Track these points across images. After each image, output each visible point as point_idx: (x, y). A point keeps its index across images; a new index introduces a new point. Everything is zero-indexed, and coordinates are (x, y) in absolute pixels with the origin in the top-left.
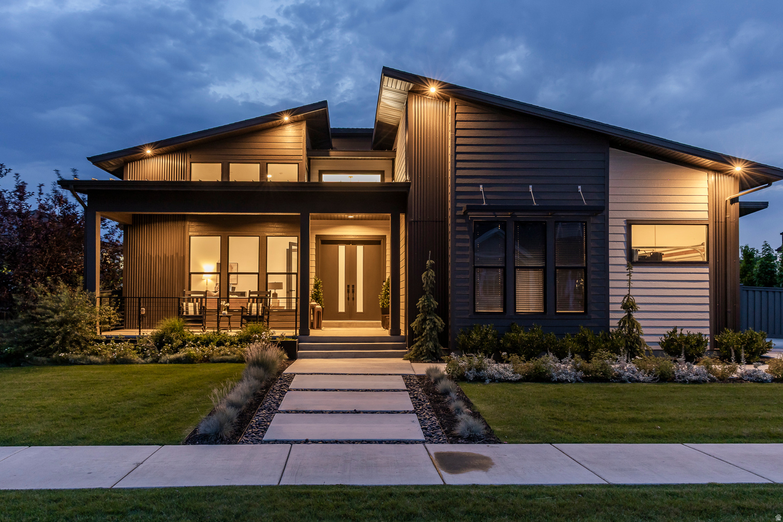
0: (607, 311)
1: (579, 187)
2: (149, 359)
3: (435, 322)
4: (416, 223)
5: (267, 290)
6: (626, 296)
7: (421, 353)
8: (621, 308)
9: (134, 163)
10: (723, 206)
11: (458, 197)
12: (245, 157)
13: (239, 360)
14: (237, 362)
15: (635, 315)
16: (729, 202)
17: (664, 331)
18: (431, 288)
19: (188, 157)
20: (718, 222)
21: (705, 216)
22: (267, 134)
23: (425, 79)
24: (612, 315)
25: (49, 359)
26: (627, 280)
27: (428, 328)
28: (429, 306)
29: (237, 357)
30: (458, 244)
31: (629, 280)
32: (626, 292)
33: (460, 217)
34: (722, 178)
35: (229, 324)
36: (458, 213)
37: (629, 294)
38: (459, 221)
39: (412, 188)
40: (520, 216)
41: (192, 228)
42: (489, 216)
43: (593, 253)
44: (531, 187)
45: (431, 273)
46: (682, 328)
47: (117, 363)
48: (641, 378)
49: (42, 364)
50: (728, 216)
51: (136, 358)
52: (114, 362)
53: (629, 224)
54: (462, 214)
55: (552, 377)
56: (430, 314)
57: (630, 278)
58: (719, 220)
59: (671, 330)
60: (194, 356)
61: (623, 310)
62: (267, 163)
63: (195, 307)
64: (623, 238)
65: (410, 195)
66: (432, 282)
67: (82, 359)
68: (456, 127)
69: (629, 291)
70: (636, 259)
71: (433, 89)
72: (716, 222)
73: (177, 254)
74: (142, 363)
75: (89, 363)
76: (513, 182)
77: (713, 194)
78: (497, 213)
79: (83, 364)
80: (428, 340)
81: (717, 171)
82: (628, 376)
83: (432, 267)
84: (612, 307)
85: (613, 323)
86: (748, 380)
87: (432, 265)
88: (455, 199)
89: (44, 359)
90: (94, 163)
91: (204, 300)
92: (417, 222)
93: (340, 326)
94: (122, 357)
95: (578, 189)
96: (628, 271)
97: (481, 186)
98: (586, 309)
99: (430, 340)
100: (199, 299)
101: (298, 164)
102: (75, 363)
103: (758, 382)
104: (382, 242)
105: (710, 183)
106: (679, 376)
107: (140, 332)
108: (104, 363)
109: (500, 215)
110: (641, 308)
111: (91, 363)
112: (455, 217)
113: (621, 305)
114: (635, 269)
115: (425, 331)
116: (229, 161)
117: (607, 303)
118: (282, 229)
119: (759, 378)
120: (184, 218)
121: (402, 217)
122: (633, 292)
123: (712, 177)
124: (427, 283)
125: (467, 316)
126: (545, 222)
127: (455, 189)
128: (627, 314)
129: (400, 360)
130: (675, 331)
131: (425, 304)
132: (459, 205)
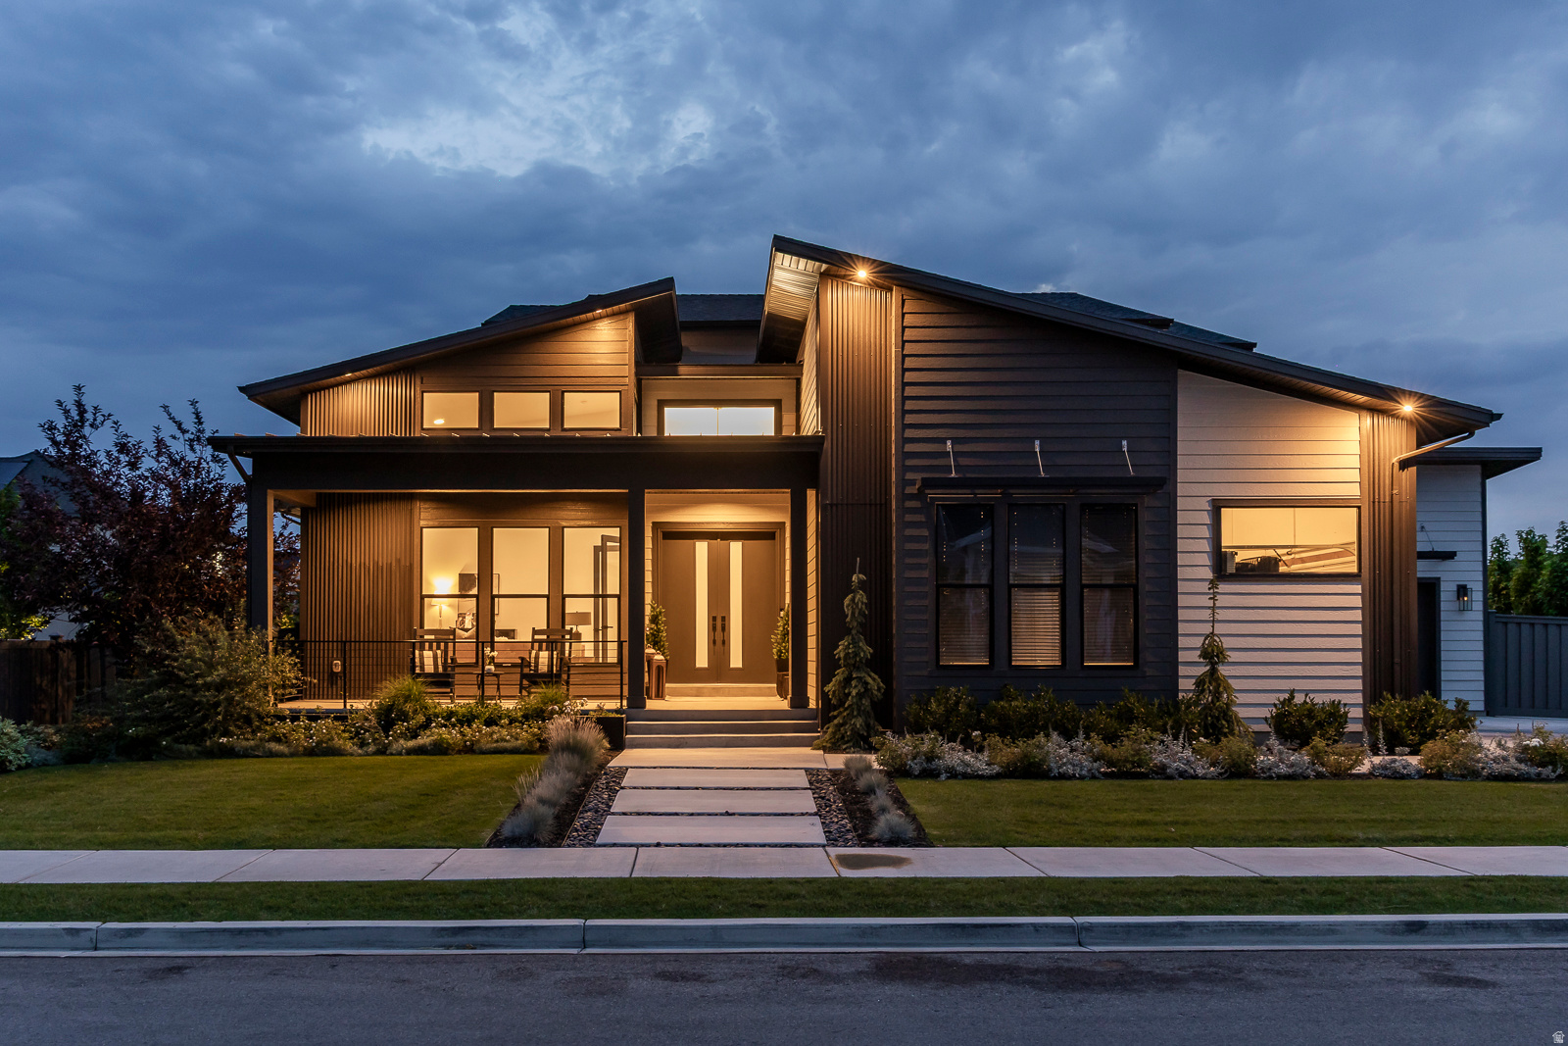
0: (1174, 664)
1: (1125, 443)
2: (371, 749)
3: (867, 683)
4: (834, 508)
5: (563, 627)
6: (1207, 637)
7: (843, 737)
8: (1200, 656)
9: (318, 394)
10: (1387, 473)
11: (909, 462)
12: (525, 381)
13: (527, 749)
14: (523, 753)
15: (1224, 670)
16: (1397, 465)
17: (1272, 698)
18: (861, 624)
19: (418, 382)
20: (1379, 502)
21: (1354, 491)
22: (562, 338)
23: (850, 255)
24: (1182, 670)
25: (199, 749)
26: (1209, 608)
27: (854, 693)
28: (856, 654)
29: (523, 745)
30: (908, 546)
31: (1213, 608)
32: (1207, 629)
33: (912, 497)
34: (1383, 422)
35: (498, 689)
36: (909, 490)
37: (1212, 633)
38: (909, 504)
39: (827, 445)
40: (1018, 494)
41: (424, 514)
42: (963, 495)
43: (1149, 559)
44: (1037, 443)
45: (861, 596)
46: (1307, 693)
47: (317, 755)
48: (1200, 772)
49: (189, 756)
50: (1395, 492)
51: (349, 746)
52: (311, 752)
53: (1217, 506)
54: (916, 492)
55: (1050, 770)
56: (858, 669)
57: (1214, 604)
58: (1379, 498)
59: (1287, 696)
60: (448, 743)
61: (1202, 660)
62: (563, 392)
63: (435, 658)
64: (1206, 532)
65: (823, 455)
66: (861, 613)
67: (257, 747)
68: (905, 339)
69: (1213, 627)
70: (1231, 569)
71: (862, 273)
72: (1374, 502)
73: (398, 561)
74: (360, 755)
75: (268, 754)
76: (1006, 435)
77: (1369, 453)
78: (977, 491)
79: (258, 756)
80: (855, 713)
81: (1373, 410)
82: (1177, 769)
83: (862, 585)
84: (1182, 656)
85: (1186, 685)
86: (1380, 775)
87: (860, 581)
88: (903, 465)
89: (191, 747)
90: (250, 397)
91: (451, 645)
92: (837, 505)
93: (699, 693)
94: (324, 745)
95: (1121, 447)
96: (1212, 591)
97: (949, 443)
98: (1136, 660)
99: (859, 714)
100: (442, 644)
101: (620, 392)
102: (246, 754)
103: (1395, 778)
104: (777, 535)
105: (1364, 432)
106: (1262, 768)
107: (345, 702)
108: (292, 755)
109: (983, 495)
110: (1234, 656)
111: (272, 754)
112: (904, 497)
113: (1199, 653)
114: (1223, 587)
115: (850, 698)
116: (493, 388)
117: (1175, 649)
118: (591, 514)
119: (1398, 773)
120: (412, 497)
121: (811, 494)
122: (1219, 629)
123: (1367, 421)
124: (853, 613)
125: (925, 673)
126: (1064, 504)
127: (903, 447)
128: (1208, 668)
129: (807, 750)
130: (1292, 697)
131: (850, 651)
132: (909, 476)
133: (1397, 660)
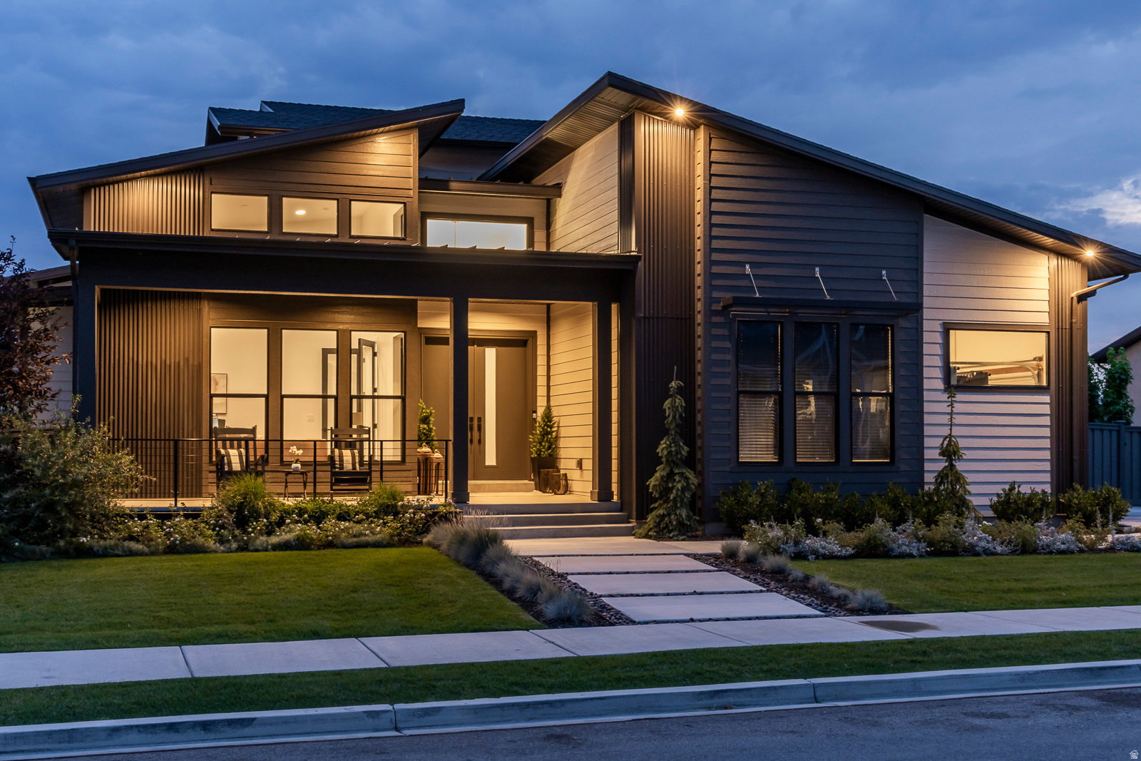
0: (921, 460)
1: (884, 272)
2: (234, 545)
3: (687, 478)
4: (647, 320)
5: (351, 426)
6: (946, 437)
7: (667, 526)
8: (940, 454)
9: (102, 189)
10: (1067, 305)
11: (714, 282)
12: (313, 188)
13: (388, 543)
14: (385, 546)
15: (960, 466)
16: (1075, 299)
17: (998, 489)
18: (677, 425)
19: (207, 182)
20: (1062, 329)
21: (1044, 319)
22: (350, 148)
23: (668, 94)
24: (927, 466)
25: (51, 549)
26: (948, 413)
27: (679, 486)
28: (678, 452)
29: (384, 539)
30: (714, 357)
31: (951, 414)
32: (946, 431)
33: (717, 313)
34: (1066, 263)
35: (306, 487)
36: (715, 307)
37: (950, 435)
38: (715, 319)
39: (641, 264)
40: (805, 314)
42: (759, 313)
44: (817, 269)
45: (679, 401)
47: (179, 553)
48: (999, 549)
49: (42, 557)
50: (1074, 321)
51: (211, 543)
52: (172, 550)
53: (947, 328)
54: (720, 309)
55: (892, 550)
56: (677, 466)
57: (952, 411)
58: (1062, 326)
59: (1007, 487)
60: (312, 539)
61: (941, 458)
62: (351, 200)
63: (240, 455)
64: (940, 350)
65: (638, 271)
66: (681, 415)
68: (712, 172)
69: (951, 429)
70: (954, 382)
71: (680, 112)
72: (1058, 329)
73: (187, 360)
74: (223, 552)
75: (128, 553)
76: (793, 262)
77: (1055, 287)
78: (770, 310)
80: (679, 505)
81: (1060, 254)
82: (983, 547)
83: (680, 391)
84: (928, 454)
85: (929, 478)
86: (1121, 549)
87: (679, 388)
88: (711, 285)
89: (43, 548)
91: (251, 443)
92: (649, 318)
94: (188, 543)
95: (882, 276)
96: (950, 400)
97: (747, 266)
98: (892, 457)
99: (681, 506)
100: (243, 443)
101: (405, 203)
102: (105, 554)
103: (1133, 551)
104: (530, 343)
105: (1052, 270)
106: (1042, 546)
107: (176, 501)
108: (153, 554)
109: (775, 313)
110: (968, 455)
111: (131, 553)
112: (709, 313)
113: (939, 451)
114: (959, 397)
115: (674, 491)
116: (283, 193)
117: (921, 448)
119: (1135, 547)
120: (198, 297)
122: (956, 431)
123: (1054, 261)
124: (674, 417)
125: (728, 469)
126: (838, 324)
127: (711, 269)
128: (947, 464)
129: (631, 539)
130: (1012, 488)
131: (673, 449)
132: (715, 294)
133: (1075, 457)
